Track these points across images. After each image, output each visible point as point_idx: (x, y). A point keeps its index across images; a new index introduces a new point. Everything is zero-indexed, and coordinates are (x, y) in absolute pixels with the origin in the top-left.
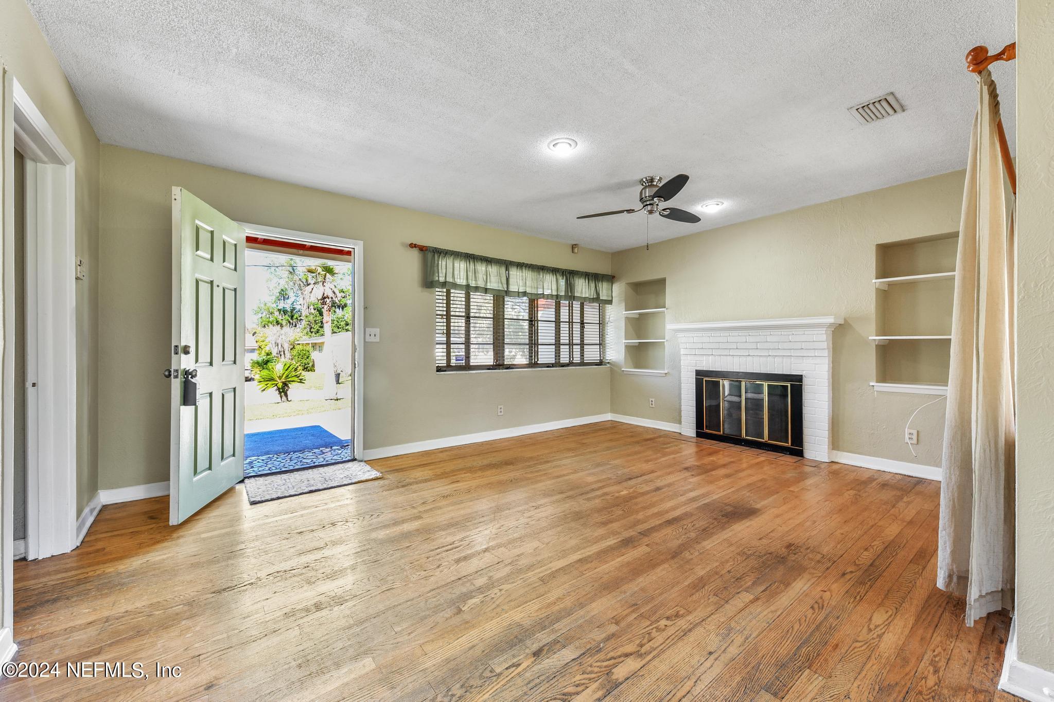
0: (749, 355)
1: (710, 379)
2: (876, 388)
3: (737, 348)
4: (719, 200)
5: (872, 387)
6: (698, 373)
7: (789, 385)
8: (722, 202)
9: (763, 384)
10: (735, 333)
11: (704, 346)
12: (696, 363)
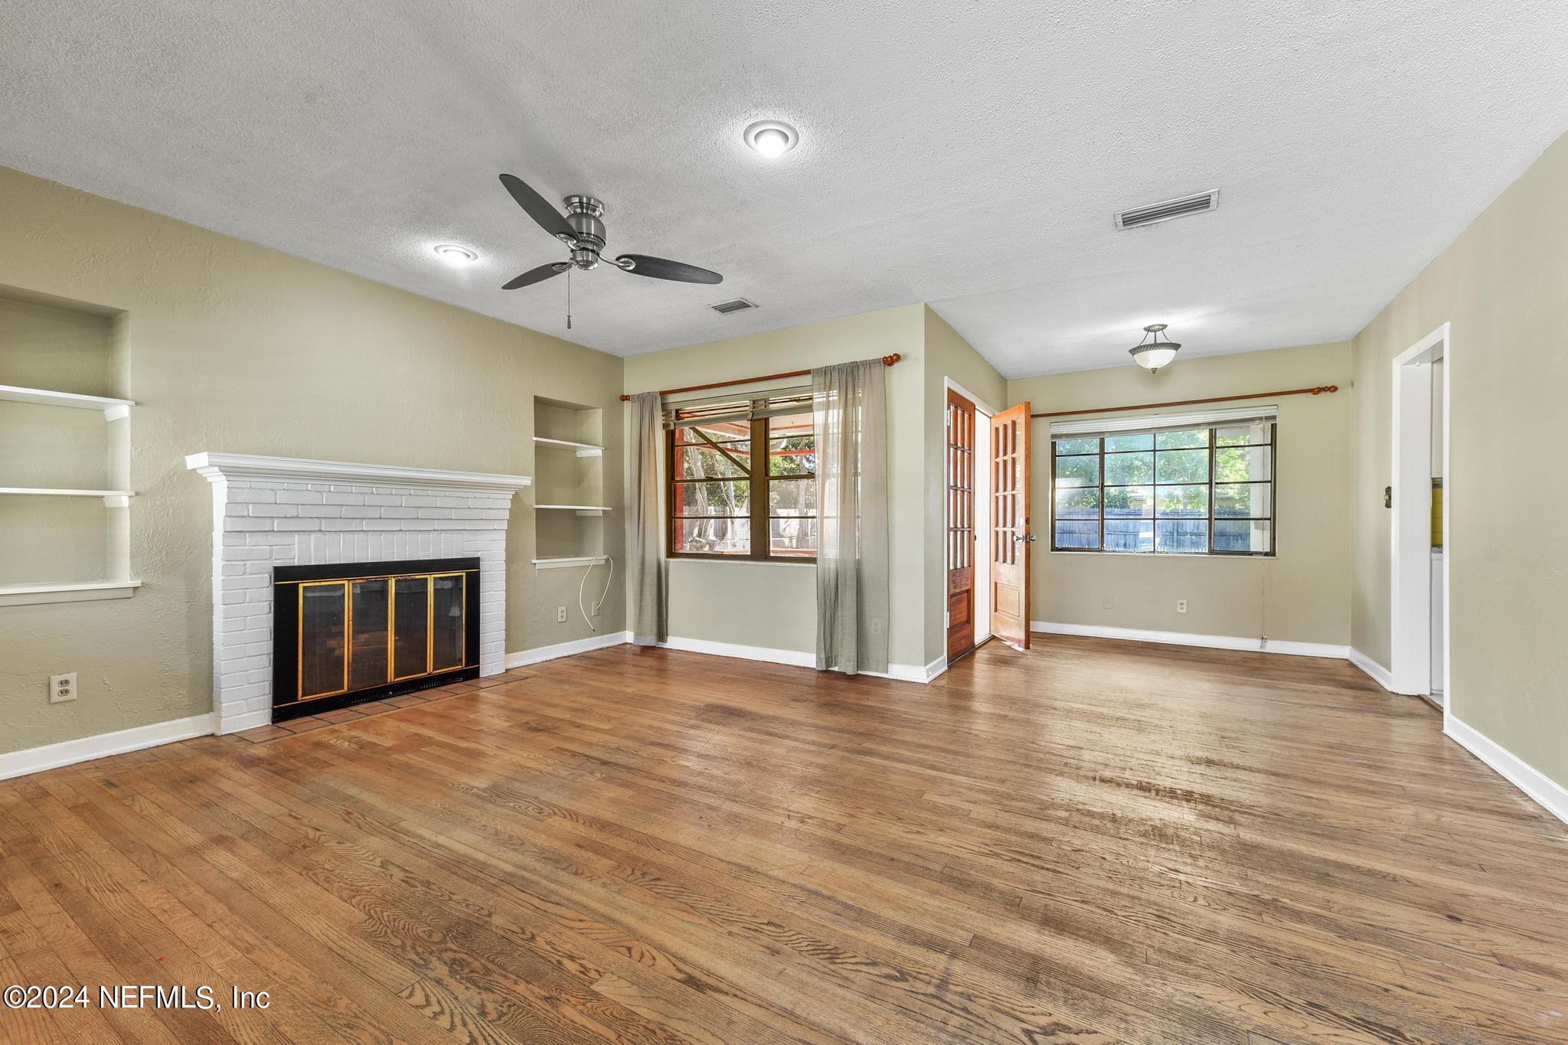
0: (401, 530)
1: (318, 584)
2: (537, 567)
3: (380, 518)
4: (473, 249)
5: (533, 566)
6: (280, 573)
7: (464, 574)
8: (476, 255)
9: (427, 579)
10: (385, 489)
11: (302, 512)
12: (271, 552)
